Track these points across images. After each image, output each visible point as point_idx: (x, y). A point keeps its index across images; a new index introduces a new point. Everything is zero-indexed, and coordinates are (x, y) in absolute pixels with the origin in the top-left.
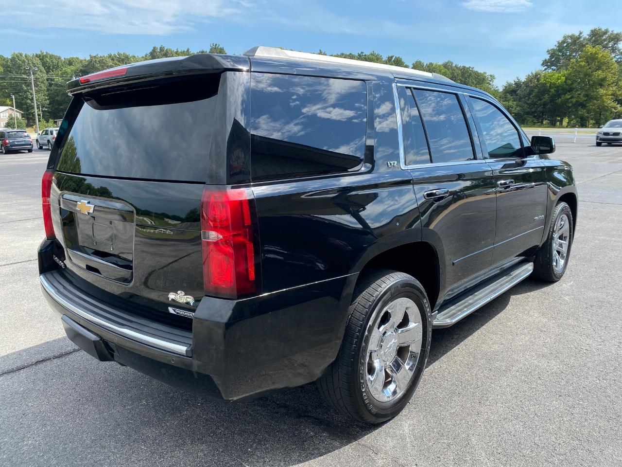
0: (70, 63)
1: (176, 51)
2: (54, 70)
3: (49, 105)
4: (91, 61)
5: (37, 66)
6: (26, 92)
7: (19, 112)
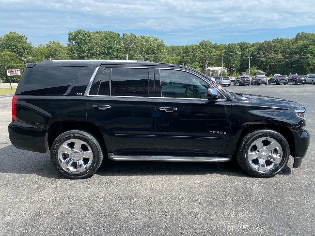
0: (253, 46)
1: (312, 33)
2: (245, 49)
3: (240, 65)
4: (263, 44)
5: (238, 48)
6: (231, 60)
7: (226, 69)
